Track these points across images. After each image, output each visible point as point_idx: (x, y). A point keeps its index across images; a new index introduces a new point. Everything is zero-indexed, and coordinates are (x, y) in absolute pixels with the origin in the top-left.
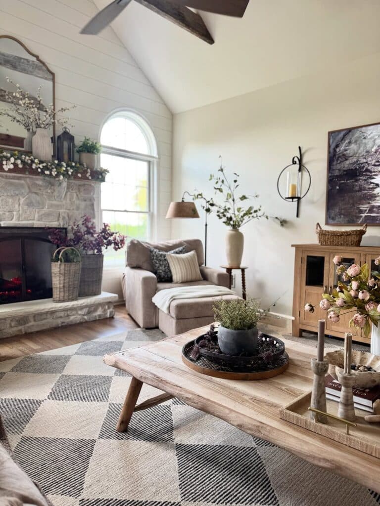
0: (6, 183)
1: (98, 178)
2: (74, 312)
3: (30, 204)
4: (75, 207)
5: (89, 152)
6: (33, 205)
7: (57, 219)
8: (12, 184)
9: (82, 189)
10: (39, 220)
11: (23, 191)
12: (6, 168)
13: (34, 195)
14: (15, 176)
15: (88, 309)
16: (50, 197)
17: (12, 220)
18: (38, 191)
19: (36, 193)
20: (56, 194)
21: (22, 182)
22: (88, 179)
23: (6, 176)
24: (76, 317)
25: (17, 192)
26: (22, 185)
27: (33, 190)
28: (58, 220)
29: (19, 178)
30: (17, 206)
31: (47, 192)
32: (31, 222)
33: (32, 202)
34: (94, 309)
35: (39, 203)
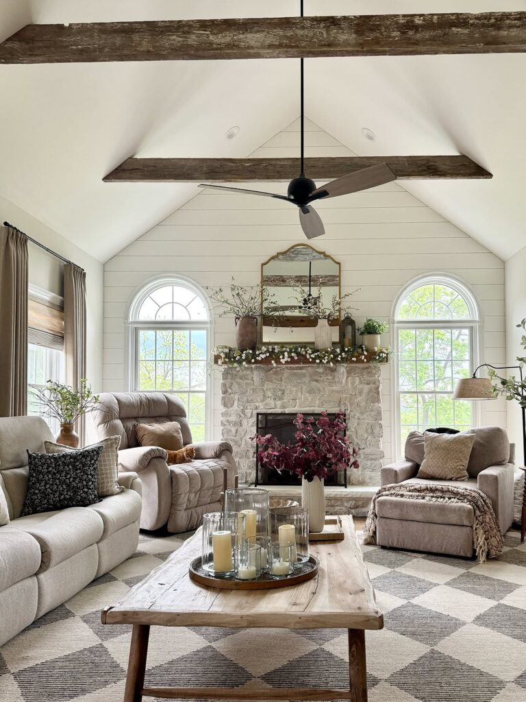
0: (290, 374)
1: (375, 359)
2: (339, 503)
3: (311, 391)
4: (357, 392)
5: (370, 333)
6: (314, 392)
7: (337, 405)
8: (295, 374)
9: (365, 373)
10: (319, 407)
11: (304, 380)
12: (283, 361)
13: (314, 383)
14: (298, 367)
15: (354, 502)
16: (331, 383)
17: (295, 407)
18: (319, 378)
19: (317, 381)
20: (337, 380)
21: (304, 371)
22: (363, 361)
23: (291, 367)
24: (341, 509)
25: (299, 381)
26: (304, 375)
27: (316, 378)
28: (339, 406)
29: (301, 368)
30: (299, 394)
31: (328, 379)
32: (312, 408)
33: (313, 389)
34: (363, 503)
35: (319, 390)
